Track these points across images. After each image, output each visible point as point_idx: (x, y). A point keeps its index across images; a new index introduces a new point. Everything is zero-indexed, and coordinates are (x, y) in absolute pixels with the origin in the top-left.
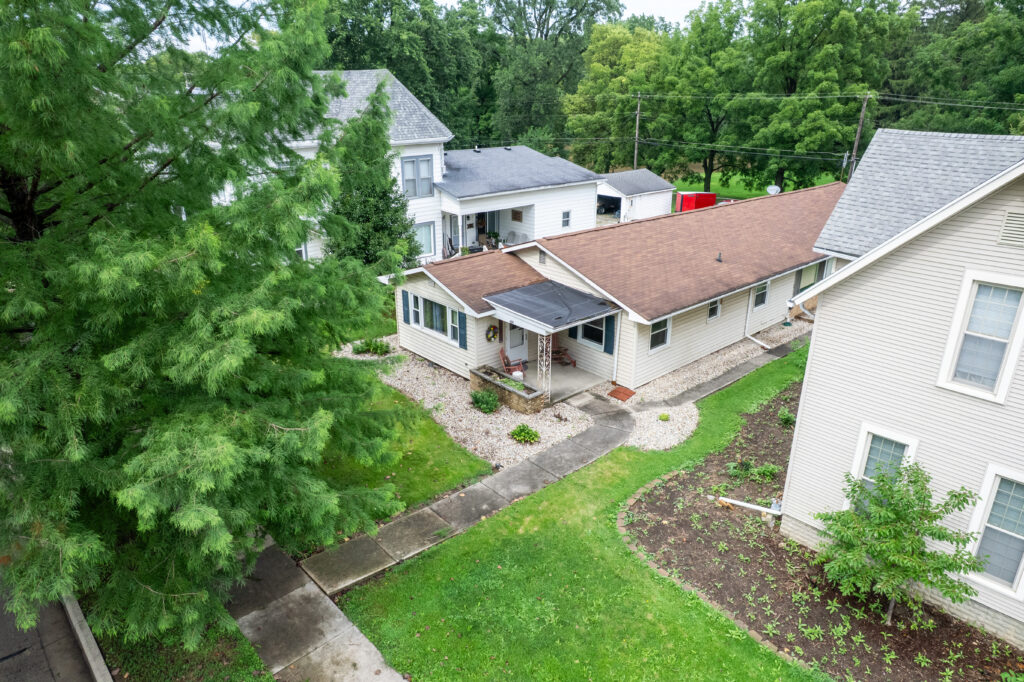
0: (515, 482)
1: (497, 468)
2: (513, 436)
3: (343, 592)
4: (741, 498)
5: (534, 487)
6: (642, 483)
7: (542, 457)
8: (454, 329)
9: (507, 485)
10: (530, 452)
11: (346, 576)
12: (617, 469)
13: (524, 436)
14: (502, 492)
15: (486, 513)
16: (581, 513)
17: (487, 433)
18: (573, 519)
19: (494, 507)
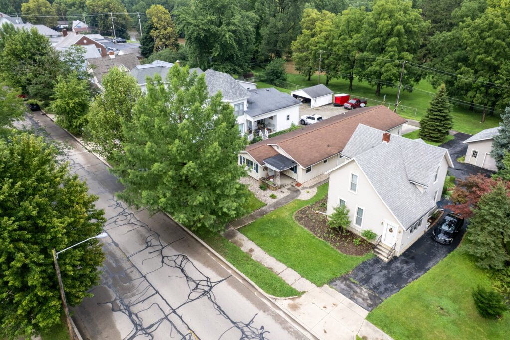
0: (272, 207)
1: (267, 205)
2: (270, 197)
3: (238, 229)
4: (321, 211)
5: (275, 209)
6: (300, 208)
7: (277, 202)
8: (255, 167)
9: (269, 209)
10: (275, 201)
11: (238, 226)
12: (294, 205)
13: (273, 197)
14: (268, 210)
15: (265, 214)
16: (286, 214)
17: (264, 196)
18: (283, 216)
19: (267, 213)
